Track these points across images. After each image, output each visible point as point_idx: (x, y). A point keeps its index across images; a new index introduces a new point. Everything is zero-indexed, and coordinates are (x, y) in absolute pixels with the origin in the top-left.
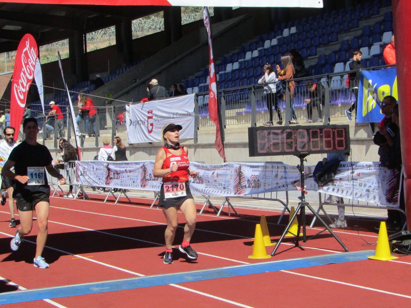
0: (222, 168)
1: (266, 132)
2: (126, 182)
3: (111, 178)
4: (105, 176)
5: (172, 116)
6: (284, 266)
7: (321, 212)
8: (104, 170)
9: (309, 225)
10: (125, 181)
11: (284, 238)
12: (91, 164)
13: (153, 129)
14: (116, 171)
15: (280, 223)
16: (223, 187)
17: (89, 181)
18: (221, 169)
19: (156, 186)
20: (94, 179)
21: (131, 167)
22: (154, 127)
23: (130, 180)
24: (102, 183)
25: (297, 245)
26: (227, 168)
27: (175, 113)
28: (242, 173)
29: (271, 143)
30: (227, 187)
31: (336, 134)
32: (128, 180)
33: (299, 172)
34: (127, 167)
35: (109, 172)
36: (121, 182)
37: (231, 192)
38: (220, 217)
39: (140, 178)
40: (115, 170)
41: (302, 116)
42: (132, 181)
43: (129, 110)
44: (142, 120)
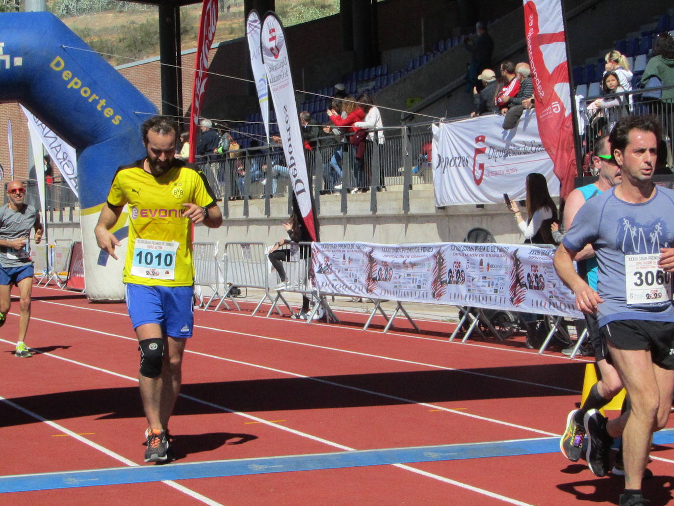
2: (404, 287)
4: (365, 275)
5: (523, 147)
8: (363, 261)
10: (403, 285)
12: (340, 248)
13: (484, 177)
14: (385, 264)
17: (335, 283)
19: (460, 296)
20: (345, 280)
21: (415, 256)
22: (485, 172)
23: (413, 283)
24: (361, 288)
27: (527, 142)
32: (409, 283)
34: (408, 257)
35: (371, 265)
36: (396, 286)
38: (575, 359)
39: (431, 279)
40: (382, 262)
42: (415, 285)
43: (438, 135)
44: (462, 156)
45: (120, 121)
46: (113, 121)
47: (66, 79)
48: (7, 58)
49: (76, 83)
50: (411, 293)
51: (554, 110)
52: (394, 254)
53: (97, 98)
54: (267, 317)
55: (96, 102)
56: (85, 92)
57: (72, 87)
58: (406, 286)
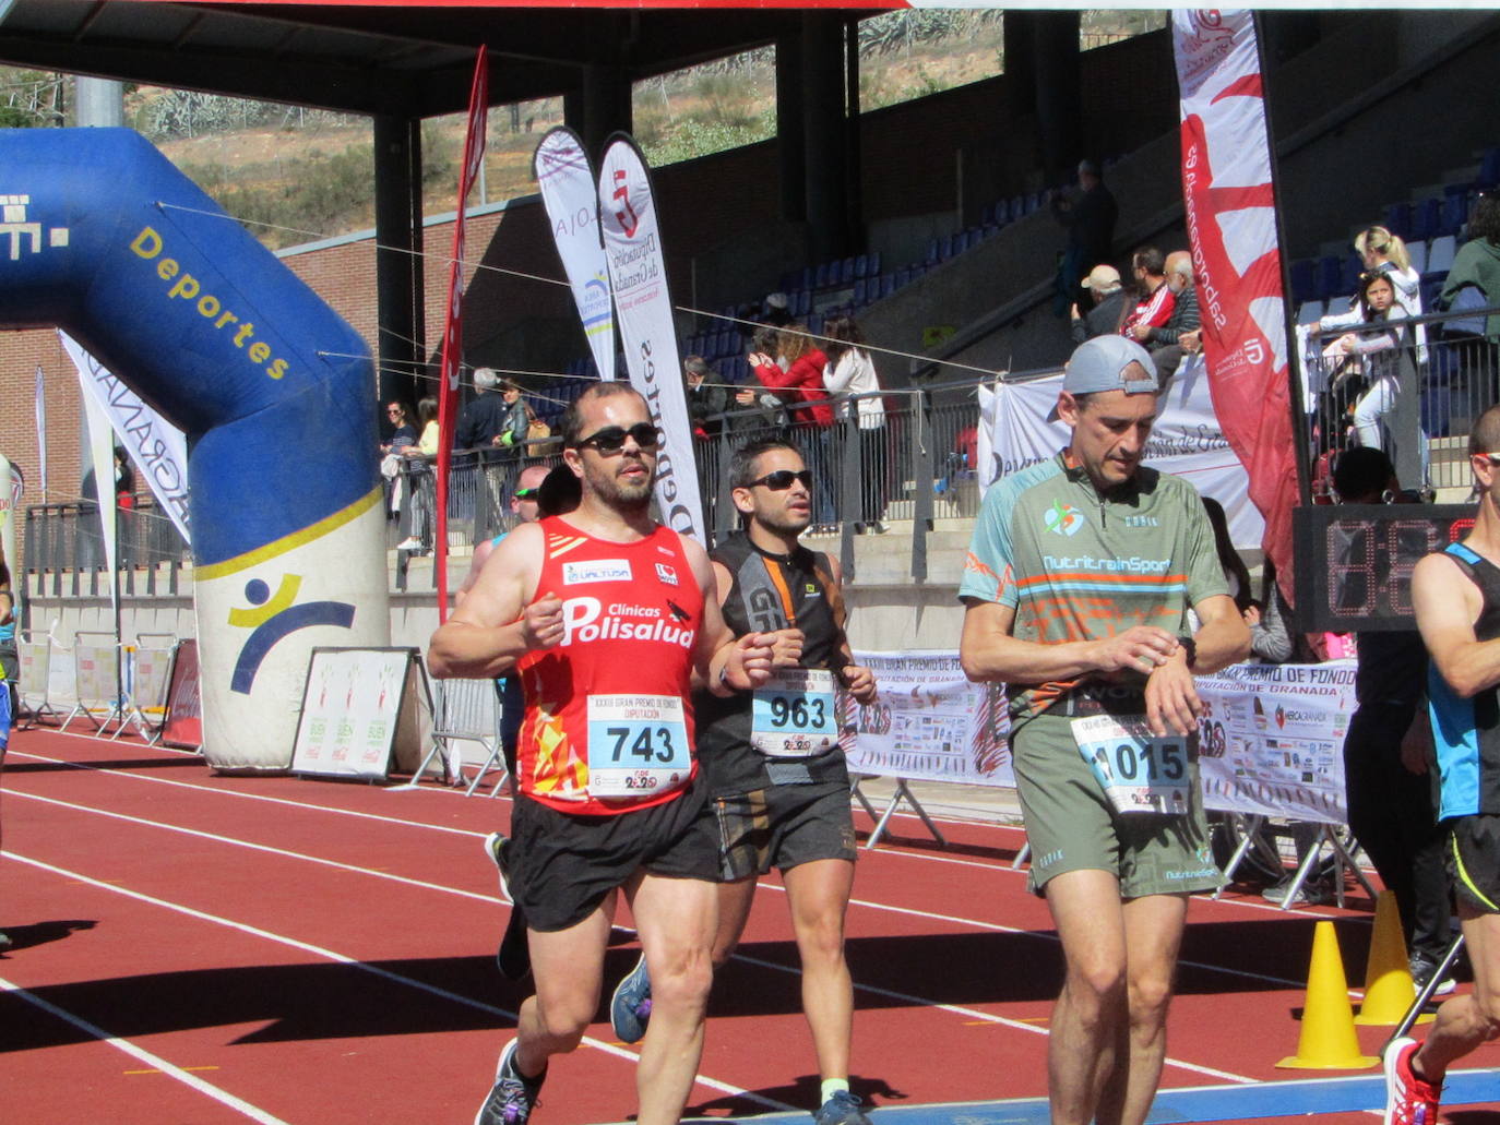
0: (1298, 685)
2: (916, 747)
5: (1180, 441)
10: (914, 743)
16: (1305, 774)
18: (1291, 685)
21: (937, 679)
23: (935, 737)
30: (1320, 770)
32: (927, 737)
34: (923, 680)
36: (898, 746)
37: (1337, 796)
39: (973, 728)
42: (940, 742)
43: (991, 410)
45: (285, 371)
46: (269, 371)
47: (165, 277)
48: (35, 230)
49: (188, 287)
50: (929, 760)
51: (1250, 357)
52: (892, 673)
53: (235, 320)
55: (232, 329)
56: (209, 306)
57: (178, 296)
58: (919, 744)
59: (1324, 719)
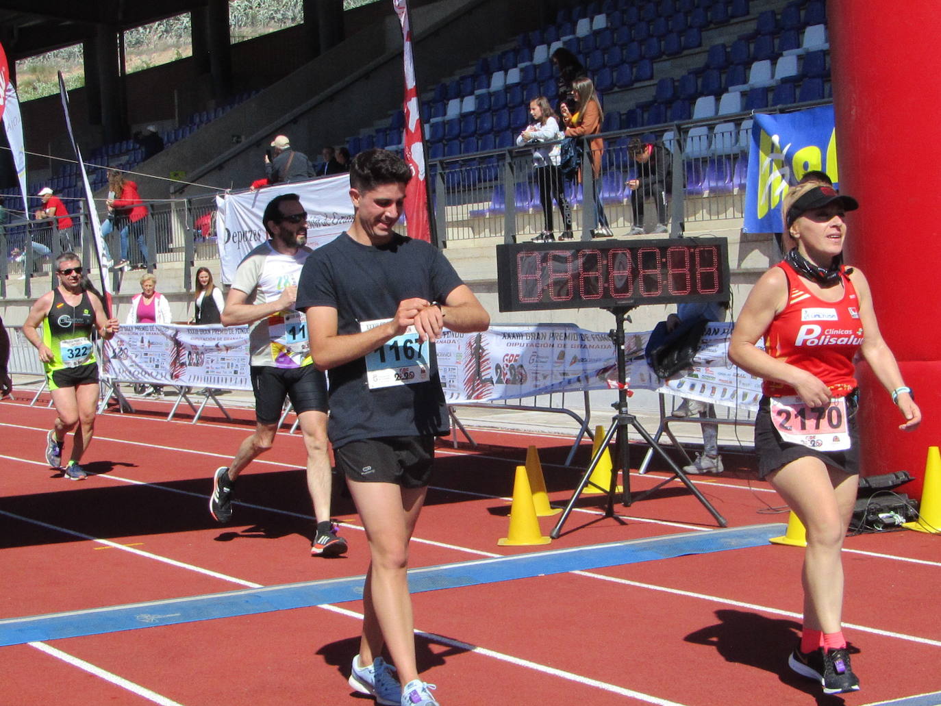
1: (537, 255)
2: (217, 373)
3: (183, 365)
4: (170, 360)
5: (322, 220)
6: (580, 560)
7: (665, 439)
8: (167, 345)
9: (637, 467)
10: (216, 371)
11: (581, 497)
12: (137, 331)
14: (195, 347)
15: (573, 463)
17: (132, 370)
20: (144, 366)
21: (228, 339)
23: (228, 367)
24: (164, 374)
25: (610, 513)
26: (449, 339)
27: (330, 213)
28: (484, 350)
29: (550, 281)
31: (698, 259)
32: (222, 367)
33: (613, 347)
34: (220, 339)
35: (178, 349)
36: (207, 372)
37: (459, 394)
40: (191, 346)
41: (621, 220)
42: (231, 370)
43: (223, 208)
44: (253, 229)
50: (226, 379)
52: (203, 336)
54: (49, 407)
58: (219, 371)
59: (450, 355)
